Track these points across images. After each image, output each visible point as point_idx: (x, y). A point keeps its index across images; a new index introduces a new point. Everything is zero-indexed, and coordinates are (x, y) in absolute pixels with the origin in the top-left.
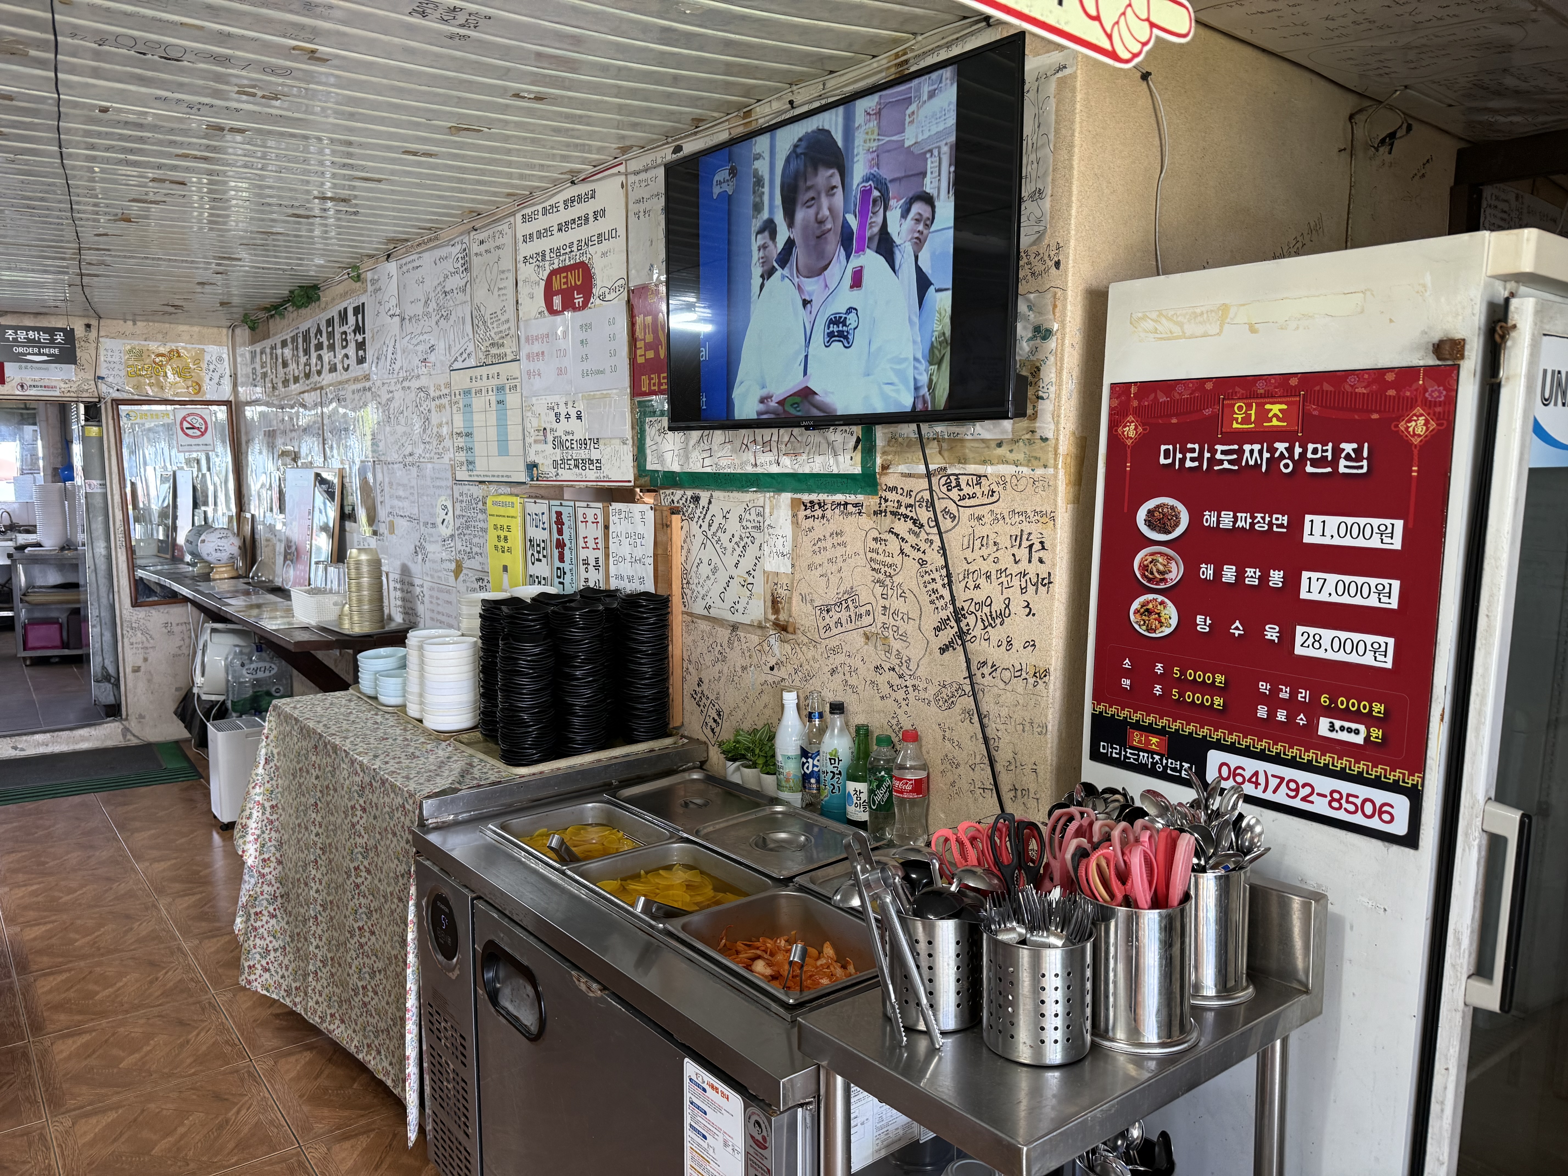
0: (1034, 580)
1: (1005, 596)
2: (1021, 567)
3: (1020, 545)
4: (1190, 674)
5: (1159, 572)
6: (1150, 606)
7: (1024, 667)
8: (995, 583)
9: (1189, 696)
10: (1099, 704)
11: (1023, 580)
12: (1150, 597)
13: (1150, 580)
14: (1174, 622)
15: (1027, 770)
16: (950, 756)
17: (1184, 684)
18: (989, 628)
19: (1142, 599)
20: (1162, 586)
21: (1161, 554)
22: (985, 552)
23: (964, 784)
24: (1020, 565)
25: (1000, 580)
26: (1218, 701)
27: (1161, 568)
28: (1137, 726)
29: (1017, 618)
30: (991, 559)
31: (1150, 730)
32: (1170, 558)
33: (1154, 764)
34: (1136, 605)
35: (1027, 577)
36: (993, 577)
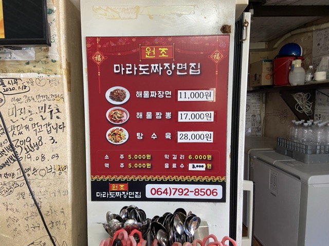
0: (55, 127)
1: (38, 135)
2: (46, 121)
3: (45, 111)
4: (136, 157)
5: (118, 117)
6: (116, 132)
7: (53, 167)
8: (32, 130)
9: (136, 165)
10: (94, 176)
11: (49, 128)
12: (115, 128)
13: (114, 121)
14: (127, 137)
15: (59, 213)
16: (12, 217)
17: (133, 161)
18: (30, 152)
19: (111, 129)
20: (120, 123)
21: (119, 110)
22: (23, 116)
23: (22, 228)
24: (45, 120)
25: (35, 129)
26: (149, 165)
27: (119, 116)
28: (114, 182)
29: (46, 145)
30: (28, 119)
31: (120, 182)
32: (123, 111)
33: (122, 196)
34: (109, 132)
35: (51, 126)
36: (30, 127)
